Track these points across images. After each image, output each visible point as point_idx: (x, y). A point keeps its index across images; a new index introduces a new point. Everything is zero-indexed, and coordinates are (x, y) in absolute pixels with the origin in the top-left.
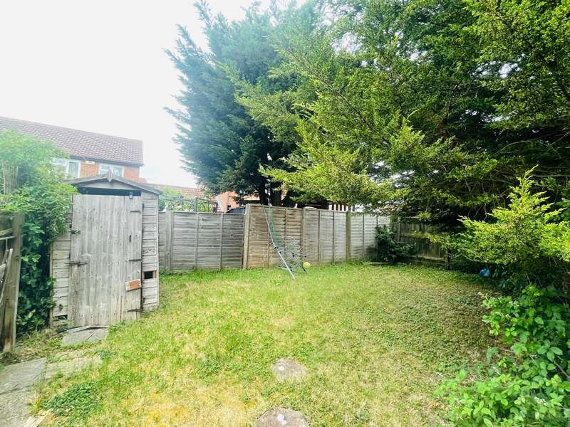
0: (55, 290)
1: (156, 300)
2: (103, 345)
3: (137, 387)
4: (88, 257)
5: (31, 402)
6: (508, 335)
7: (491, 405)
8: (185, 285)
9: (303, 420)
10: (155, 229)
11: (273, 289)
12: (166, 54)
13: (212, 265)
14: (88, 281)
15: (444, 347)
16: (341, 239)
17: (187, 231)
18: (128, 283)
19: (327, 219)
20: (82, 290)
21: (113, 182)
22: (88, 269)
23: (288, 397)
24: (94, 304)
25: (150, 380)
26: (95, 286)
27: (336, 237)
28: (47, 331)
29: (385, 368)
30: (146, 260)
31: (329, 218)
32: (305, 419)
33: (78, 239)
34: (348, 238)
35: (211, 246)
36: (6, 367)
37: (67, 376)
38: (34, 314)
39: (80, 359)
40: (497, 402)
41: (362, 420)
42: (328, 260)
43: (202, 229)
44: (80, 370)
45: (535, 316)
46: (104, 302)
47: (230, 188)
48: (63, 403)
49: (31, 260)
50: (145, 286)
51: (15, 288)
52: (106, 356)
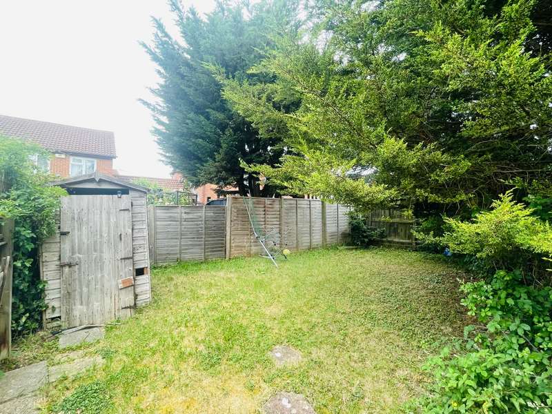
0: (46, 292)
1: (148, 296)
2: (101, 345)
3: (145, 383)
4: (79, 258)
5: (40, 407)
6: (483, 315)
7: (473, 377)
8: (172, 279)
9: (305, 402)
10: (145, 226)
11: (259, 278)
12: (141, 46)
13: (197, 257)
14: (80, 281)
15: (421, 324)
16: (317, 225)
17: (169, 225)
18: (120, 281)
19: (304, 208)
20: (75, 291)
21: (101, 181)
22: (79, 269)
23: (288, 381)
24: (88, 304)
25: (156, 375)
26: (88, 286)
27: (313, 224)
28: (41, 333)
29: (372, 348)
30: (137, 258)
31: (306, 206)
32: (308, 401)
33: (67, 239)
34: (324, 224)
35: (194, 238)
36: (6, 374)
37: (71, 378)
38: (28, 318)
39: (81, 359)
40: (478, 374)
41: (357, 398)
42: (305, 246)
43: (185, 221)
44: (84, 370)
45: (506, 298)
46: (97, 302)
47: (211, 181)
48: (73, 405)
49: (24, 265)
50: (138, 282)
51: (9, 293)
52: (107, 355)
